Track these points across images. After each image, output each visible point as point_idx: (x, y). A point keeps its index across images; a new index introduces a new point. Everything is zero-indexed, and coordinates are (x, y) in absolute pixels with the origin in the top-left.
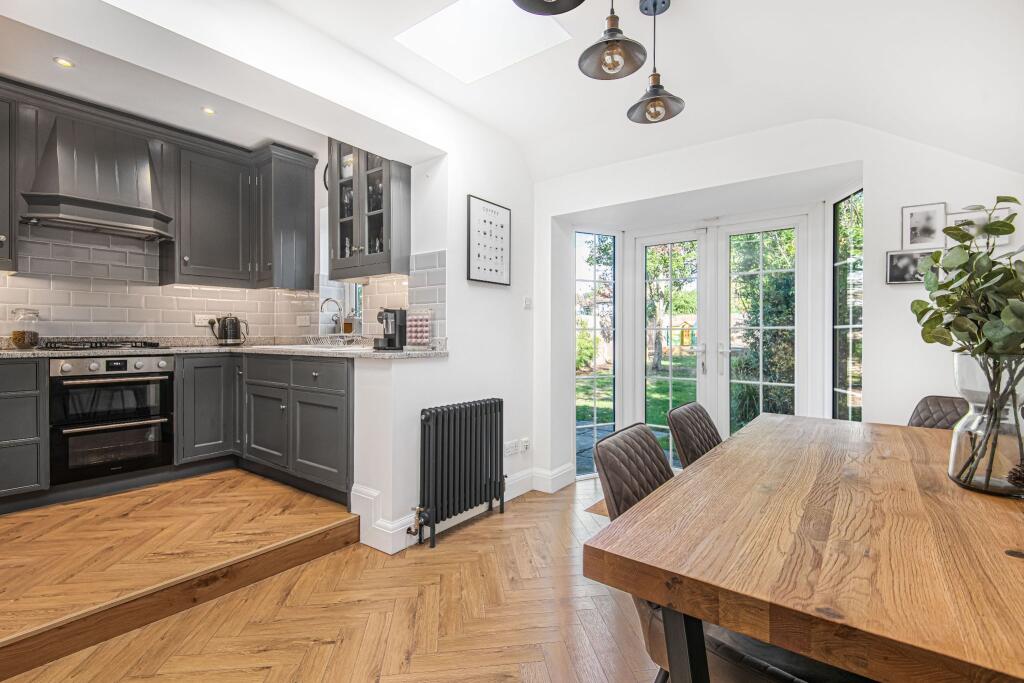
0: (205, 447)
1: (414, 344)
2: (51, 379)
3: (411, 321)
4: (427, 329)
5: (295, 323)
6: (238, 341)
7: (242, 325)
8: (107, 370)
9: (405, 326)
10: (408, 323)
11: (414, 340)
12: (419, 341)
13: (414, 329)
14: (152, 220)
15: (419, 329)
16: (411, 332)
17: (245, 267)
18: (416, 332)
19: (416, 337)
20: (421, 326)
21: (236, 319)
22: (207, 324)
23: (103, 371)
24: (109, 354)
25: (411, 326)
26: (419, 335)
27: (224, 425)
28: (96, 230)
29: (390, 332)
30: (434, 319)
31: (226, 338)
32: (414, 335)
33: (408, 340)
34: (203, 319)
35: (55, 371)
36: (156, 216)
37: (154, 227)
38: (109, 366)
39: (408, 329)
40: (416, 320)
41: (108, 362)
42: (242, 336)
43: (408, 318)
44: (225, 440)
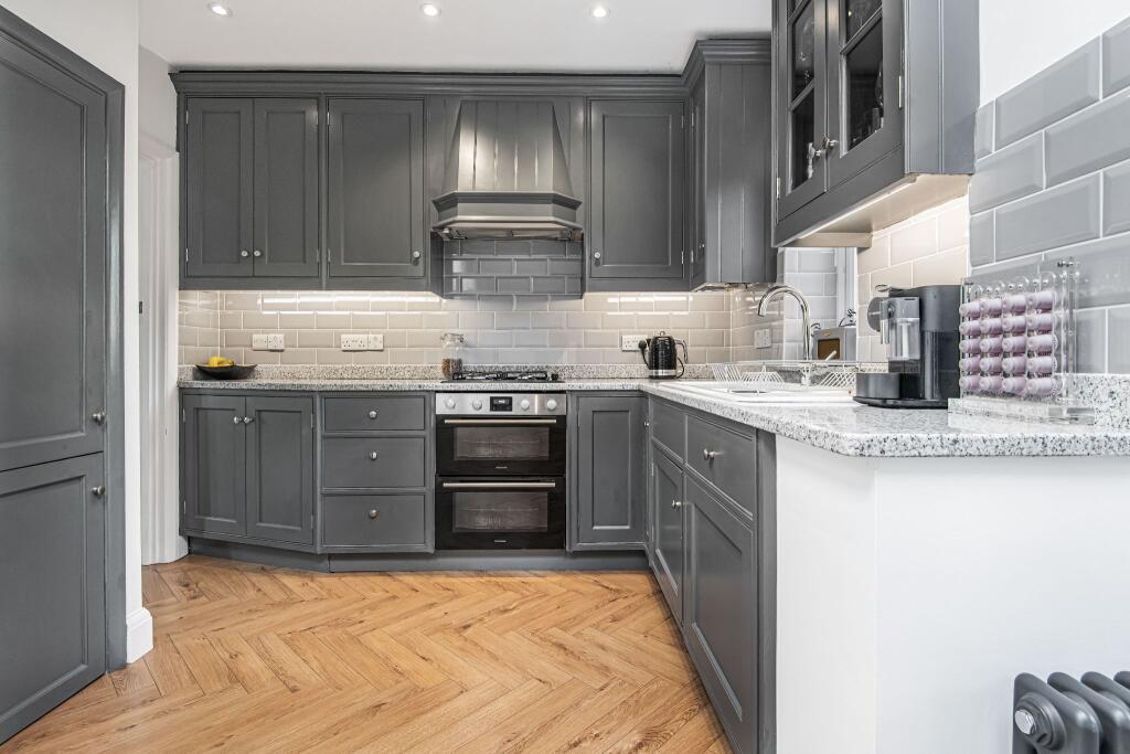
0: (607, 531)
1: (991, 393)
2: (437, 416)
3: (975, 316)
4: (1047, 339)
5: (753, 344)
6: (672, 372)
7: (679, 349)
8: (492, 409)
9: (958, 337)
10: (967, 325)
11: (988, 382)
12: (1011, 383)
13: (988, 343)
14: (550, 207)
15: (1012, 341)
16: (976, 352)
17: (676, 258)
18: (998, 352)
19: (998, 371)
20: (1019, 331)
21: (670, 338)
22: (635, 347)
23: (486, 410)
24: (492, 389)
25: (977, 334)
26: (1011, 362)
27: (633, 502)
28: (510, 236)
29: (905, 356)
30: (1086, 303)
31: (657, 368)
32: (988, 362)
33: (966, 381)
34: (632, 340)
35: (441, 409)
36: (556, 200)
37: (554, 215)
38: (494, 406)
39: (967, 344)
40: (997, 313)
41: (492, 399)
42: (679, 364)
43: (968, 307)
44: (633, 525)
